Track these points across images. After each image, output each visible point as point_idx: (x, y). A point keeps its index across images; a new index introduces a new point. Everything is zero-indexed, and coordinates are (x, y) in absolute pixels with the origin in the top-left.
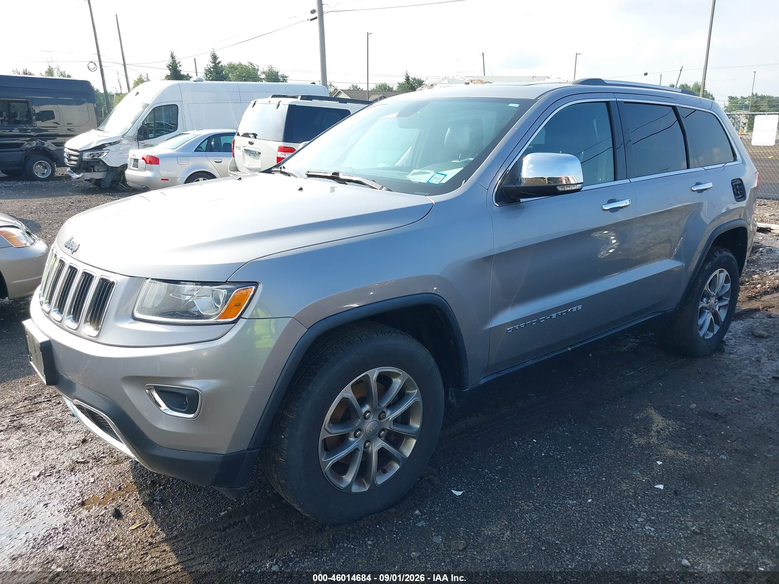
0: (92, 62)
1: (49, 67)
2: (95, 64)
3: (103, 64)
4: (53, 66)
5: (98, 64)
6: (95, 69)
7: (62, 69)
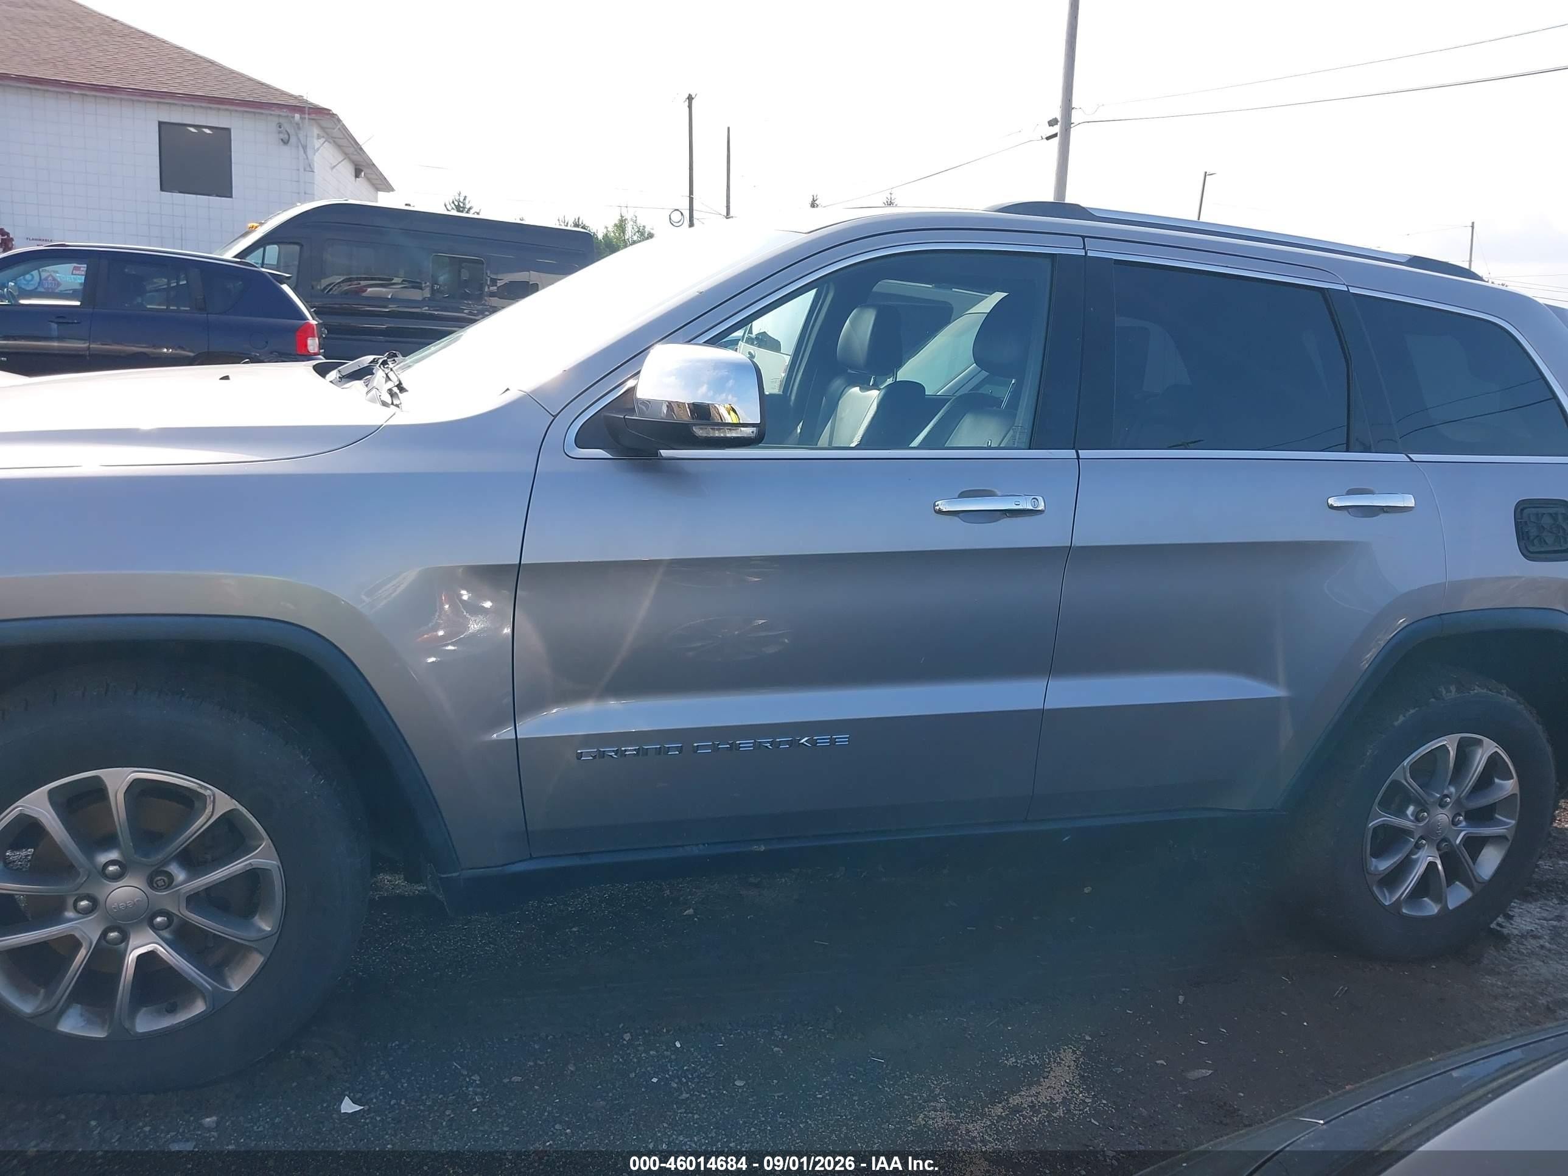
0: (678, 210)
1: (622, 216)
2: (682, 214)
3: (696, 214)
4: (628, 216)
5: (687, 214)
6: (680, 223)
7: (641, 222)
